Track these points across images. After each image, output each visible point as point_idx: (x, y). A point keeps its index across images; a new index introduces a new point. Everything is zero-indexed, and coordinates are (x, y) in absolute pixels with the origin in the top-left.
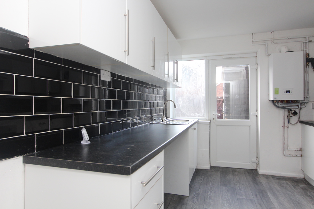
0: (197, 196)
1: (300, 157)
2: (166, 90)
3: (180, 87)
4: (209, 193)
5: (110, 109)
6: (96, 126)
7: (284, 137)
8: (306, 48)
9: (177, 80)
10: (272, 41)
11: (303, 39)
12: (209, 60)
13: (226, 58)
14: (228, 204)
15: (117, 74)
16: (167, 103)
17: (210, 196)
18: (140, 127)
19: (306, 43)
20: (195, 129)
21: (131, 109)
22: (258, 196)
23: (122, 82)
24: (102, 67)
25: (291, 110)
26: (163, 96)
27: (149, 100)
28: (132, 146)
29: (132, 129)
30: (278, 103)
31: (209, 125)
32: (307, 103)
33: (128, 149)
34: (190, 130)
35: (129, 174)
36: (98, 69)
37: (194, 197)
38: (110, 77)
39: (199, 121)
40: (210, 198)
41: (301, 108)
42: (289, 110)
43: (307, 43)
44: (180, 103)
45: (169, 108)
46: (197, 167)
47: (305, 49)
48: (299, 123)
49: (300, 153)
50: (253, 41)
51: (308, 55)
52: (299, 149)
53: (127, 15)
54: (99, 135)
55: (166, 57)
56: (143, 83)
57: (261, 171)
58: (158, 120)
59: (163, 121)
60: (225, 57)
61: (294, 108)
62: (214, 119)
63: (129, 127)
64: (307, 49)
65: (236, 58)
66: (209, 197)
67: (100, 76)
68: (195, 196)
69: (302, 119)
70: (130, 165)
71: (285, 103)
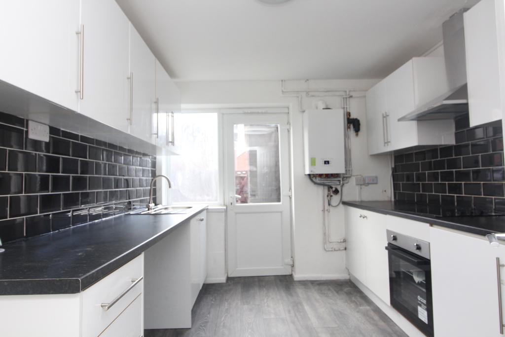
0: (204, 326)
1: (344, 251)
2: (155, 158)
3: (178, 155)
4: (223, 319)
5: (47, 189)
6: (18, 221)
7: (324, 224)
8: (347, 105)
9: (173, 142)
10: (307, 93)
11: (343, 93)
12: (223, 114)
13: (248, 113)
14: (250, 331)
15: (62, 129)
16: (157, 179)
17: (224, 323)
18: (106, 221)
19: (346, 98)
20: (202, 220)
21: (89, 189)
22: (292, 312)
23: (71, 143)
24: (31, 117)
25: (332, 188)
26: (150, 169)
27: (124, 176)
28: (87, 250)
29: (90, 225)
30: (315, 178)
31: (224, 214)
32: (349, 177)
33: (80, 254)
34: (193, 221)
35: (78, 291)
36: (23, 120)
37: (200, 328)
38: (48, 135)
39: (209, 208)
40: (224, 326)
41: (343, 185)
42: (330, 187)
43: (348, 99)
44: (180, 180)
45: (161, 189)
46: (205, 281)
47: (345, 107)
48: (341, 205)
49: (344, 245)
50: (283, 91)
51: (349, 114)
52: (342, 240)
53: (81, 33)
54: (23, 236)
55: (154, 106)
56: (111, 146)
57: (297, 276)
58: (140, 208)
59: (149, 210)
60: (246, 111)
61: (334, 183)
62: (231, 204)
63: (86, 221)
64: (348, 107)
65: (262, 113)
66: (222, 324)
67: (27, 132)
68: (201, 326)
69: (345, 199)
70: (79, 277)
71: (325, 177)
